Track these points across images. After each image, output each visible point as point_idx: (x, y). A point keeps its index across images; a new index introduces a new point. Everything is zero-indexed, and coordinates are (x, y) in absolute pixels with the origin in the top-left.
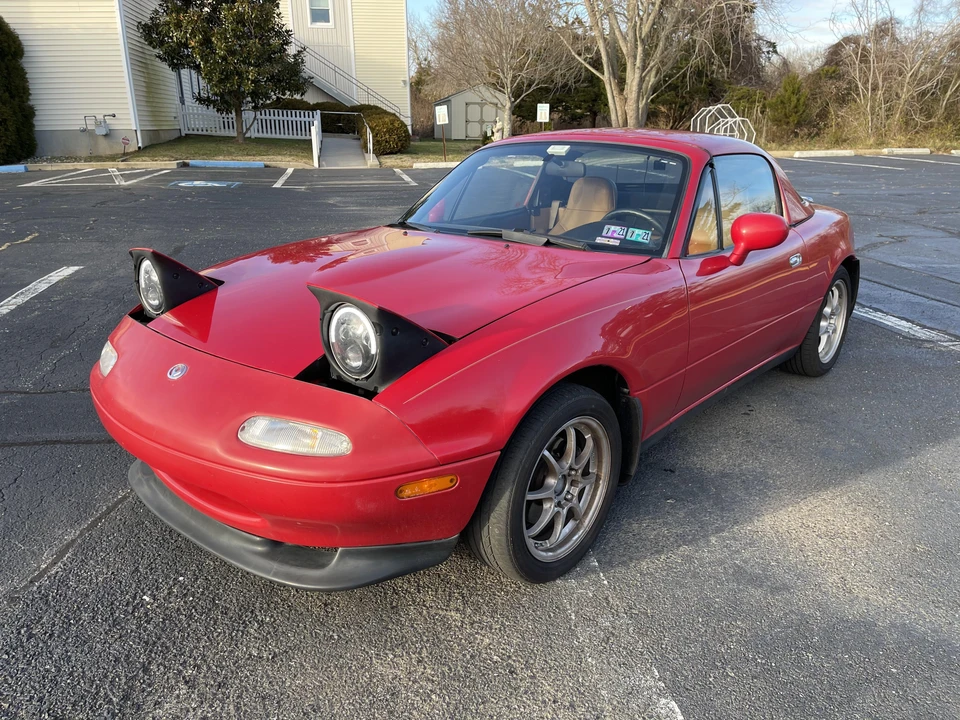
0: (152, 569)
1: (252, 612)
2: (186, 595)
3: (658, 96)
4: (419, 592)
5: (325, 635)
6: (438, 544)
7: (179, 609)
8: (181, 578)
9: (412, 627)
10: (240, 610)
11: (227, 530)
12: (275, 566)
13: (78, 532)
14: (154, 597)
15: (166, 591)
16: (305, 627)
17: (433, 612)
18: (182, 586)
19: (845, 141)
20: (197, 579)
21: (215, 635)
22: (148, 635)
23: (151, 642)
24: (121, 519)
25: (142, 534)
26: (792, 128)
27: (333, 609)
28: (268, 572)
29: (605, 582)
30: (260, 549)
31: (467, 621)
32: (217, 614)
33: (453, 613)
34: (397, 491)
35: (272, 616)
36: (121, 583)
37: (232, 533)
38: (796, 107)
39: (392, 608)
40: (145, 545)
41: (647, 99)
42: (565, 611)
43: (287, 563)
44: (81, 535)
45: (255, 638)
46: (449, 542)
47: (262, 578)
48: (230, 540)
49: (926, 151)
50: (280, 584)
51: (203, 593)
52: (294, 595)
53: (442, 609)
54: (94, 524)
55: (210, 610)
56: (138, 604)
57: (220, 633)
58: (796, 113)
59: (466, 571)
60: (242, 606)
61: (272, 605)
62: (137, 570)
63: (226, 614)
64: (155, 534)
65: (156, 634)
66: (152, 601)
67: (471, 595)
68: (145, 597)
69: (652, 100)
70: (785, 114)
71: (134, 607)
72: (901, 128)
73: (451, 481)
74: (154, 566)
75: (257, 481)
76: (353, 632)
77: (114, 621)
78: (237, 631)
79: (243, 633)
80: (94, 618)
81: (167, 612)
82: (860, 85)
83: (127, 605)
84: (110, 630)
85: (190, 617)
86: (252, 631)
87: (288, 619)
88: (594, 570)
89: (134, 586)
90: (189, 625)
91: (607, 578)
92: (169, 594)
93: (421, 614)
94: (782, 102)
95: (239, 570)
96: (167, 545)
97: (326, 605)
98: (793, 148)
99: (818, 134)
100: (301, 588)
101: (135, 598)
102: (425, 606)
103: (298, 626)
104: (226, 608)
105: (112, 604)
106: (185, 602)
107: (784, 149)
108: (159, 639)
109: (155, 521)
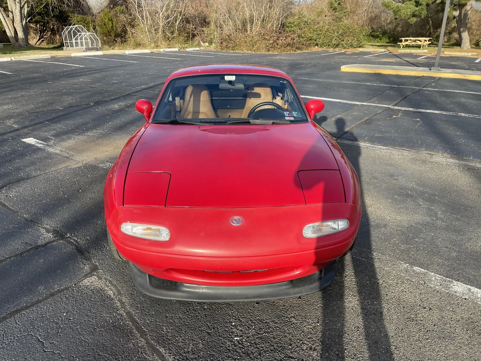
3: (31, 19)
19: (140, 45)
26: (113, 38)
38: (112, 27)
41: (26, 20)
49: (177, 49)
58: (113, 30)
69: (29, 21)
70: (108, 31)
72: (163, 39)
82: (140, 18)
94: (105, 24)
98: (117, 48)
99: (125, 41)
107: (113, 49)
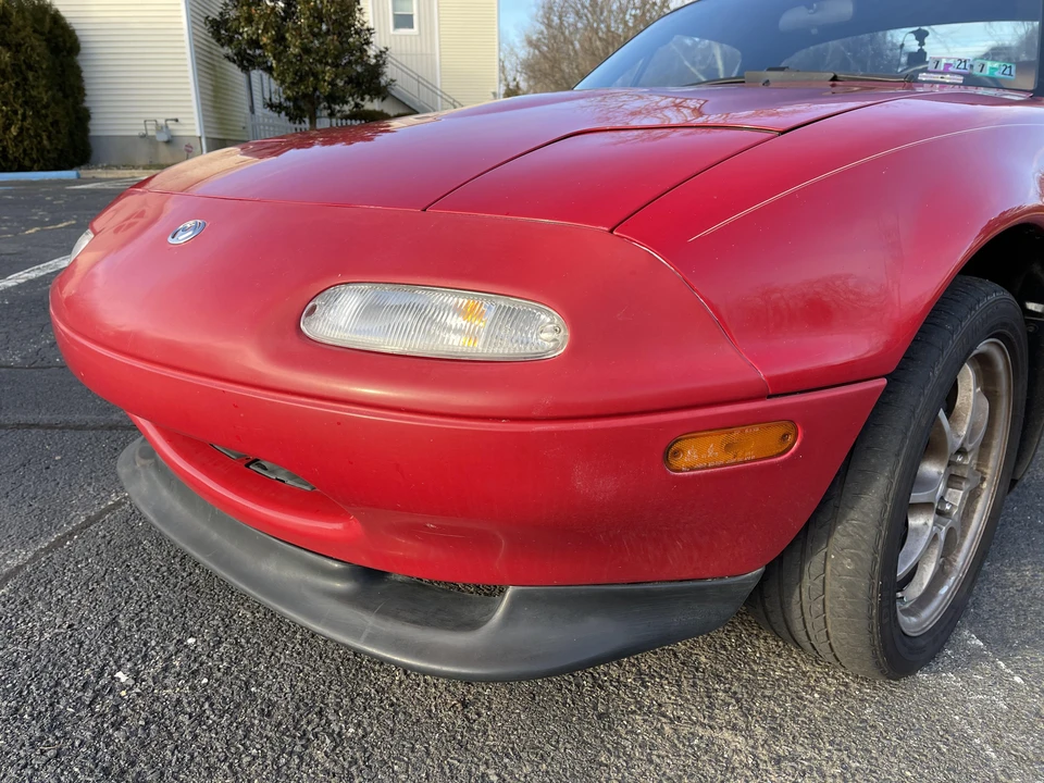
0: (141, 621)
1: (320, 714)
2: (195, 673)
4: (644, 684)
5: (469, 772)
6: (716, 586)
7: (179, 701)
8: (191, 641)
9: (651, 762)
10: (298, 708)
11: (273, 548)
12: (370, 621)
13: (30, 554)
14: (137, 676)
15: (160, 665)
16: (428, 753)
17: (685, 731)
18: (193, 655)
20: (220, 642)
21: (246, 760)
22: (113, 754)
23: (115, 770)
24: (104, 536)
25: (135, 562)
27: (479, 715)
28: (356, 634)
29: (1018, 679)
30: (339, 585)
31: (762, 753)
32: (251, 715)
33: (727, 735)
34: (668, 453)
35: (359, 725)
36: (81, 644)
37: (284, 553)
39: (600, 716)
40: (136, 579)
42: (968, 740)
43: (396, 617)
44: (36, 557)
45: (327, 772)
46: (741, 585)
47: (338, 645)
48: (280, 570)
50: (373, 658)
51: (227, 671)
52: (401, 682)
53: (703, 725)
54: (60, 542)
55: (238, 706)
56: (104, 687)
57: (254, 758)
59: (724, 647)
60: (302, 700)
61: (359, 701)
62: (114, 622)
63: (269, 715)
64: (157, 560)
65: (128, 752)
66: (131, 682)
67: (753, 697)
68: (119, 675)
71: (97, 694)
73: (784, 437)
74: (145, 614)
75: (340, 421)
76: (527, 769)
77: (54, 719)
78: (291, 754)
79: (301, 758)
80: (17, 710)
81: (157, 707)
83: (85, 687)
84: (41, 739)
85: (199, 719)
86: (320, 755)
87: (392, 732)
88: (975, 656)
89: (104, 650)
90: (196, 736)
91: (1017, 670)
92: (165, 669)
93: (660, 731)
95: (295, 628)
96: (173, 580)
97: (465, 705)
100: (413, 668)
101: (100, 675)
102: (665, 716)
103: (413, 749)
104: (271, 704)
105: (57, 684)
106: (193, 688)
108: (133, 764)
109: (160, 541)
